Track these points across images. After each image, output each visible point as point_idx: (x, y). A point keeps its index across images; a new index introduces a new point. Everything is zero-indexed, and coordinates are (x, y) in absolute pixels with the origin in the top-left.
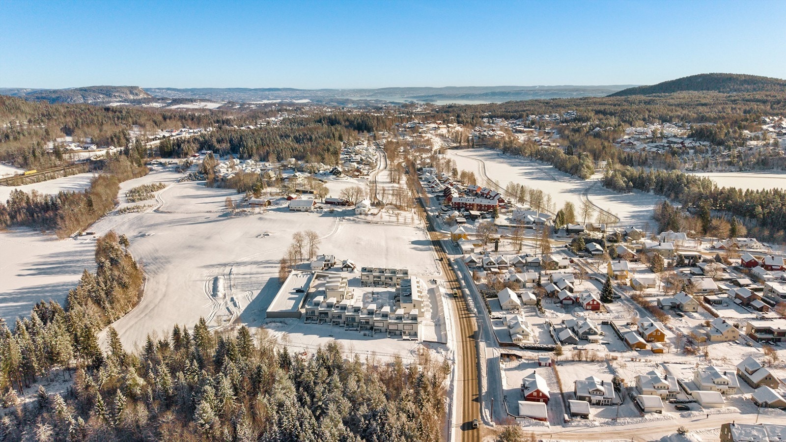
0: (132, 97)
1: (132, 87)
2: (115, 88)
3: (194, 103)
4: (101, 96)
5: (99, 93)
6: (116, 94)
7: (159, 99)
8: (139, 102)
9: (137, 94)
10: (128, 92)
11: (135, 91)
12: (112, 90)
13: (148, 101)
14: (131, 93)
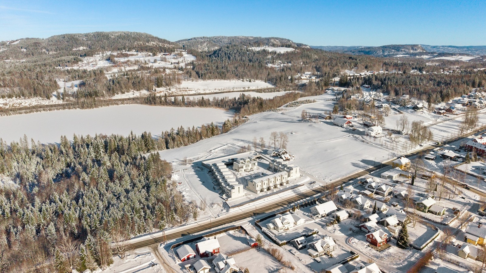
0: (412, 51)
1: (414, 45)
2: (403, 46)
3: (453, 56)
4: (393, 51)
5: (393, 49)
6: (403, 50)
7: (429, 53)
8: (415, 55)
9: (416, 50)
10: (410, 48)
11: (415, 48)
12: (401, 47)
13: (421, 54)
14: (413, 49)
